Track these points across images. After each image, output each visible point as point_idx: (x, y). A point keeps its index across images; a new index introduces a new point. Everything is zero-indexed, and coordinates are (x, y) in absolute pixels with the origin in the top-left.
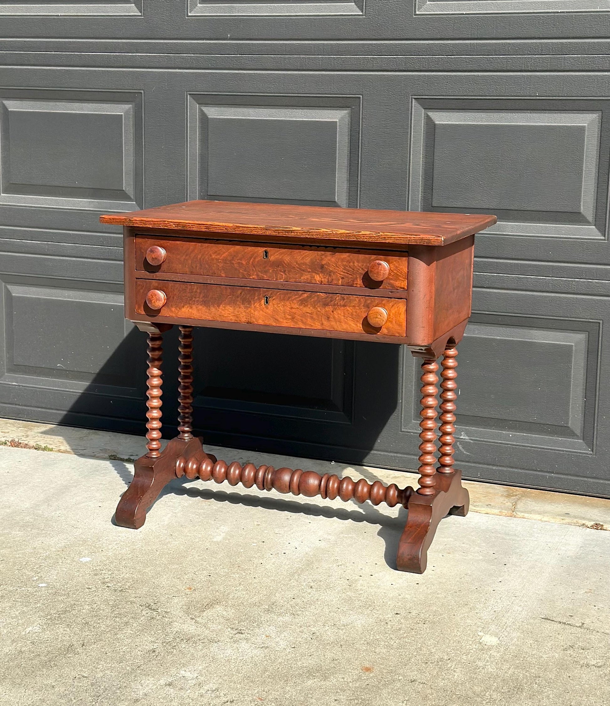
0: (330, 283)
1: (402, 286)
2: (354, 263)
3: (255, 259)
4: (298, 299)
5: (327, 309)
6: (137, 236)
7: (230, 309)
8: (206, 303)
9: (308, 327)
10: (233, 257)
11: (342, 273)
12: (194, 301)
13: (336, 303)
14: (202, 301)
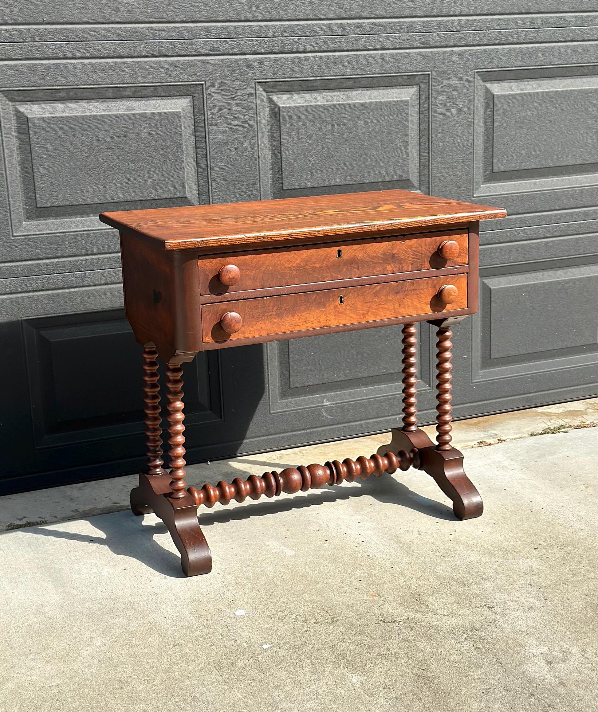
0: (400, 272)
1: (464, 262)
2: (422, 247)
3: (328, 260)
4: (372, 292)
5: (399, 297)
6: (200, 257)
8: (280, 315)
10: (306, 263)
11: (411, 259)
12: (267, 316)
13: (406, 289)
14: (276, 314)
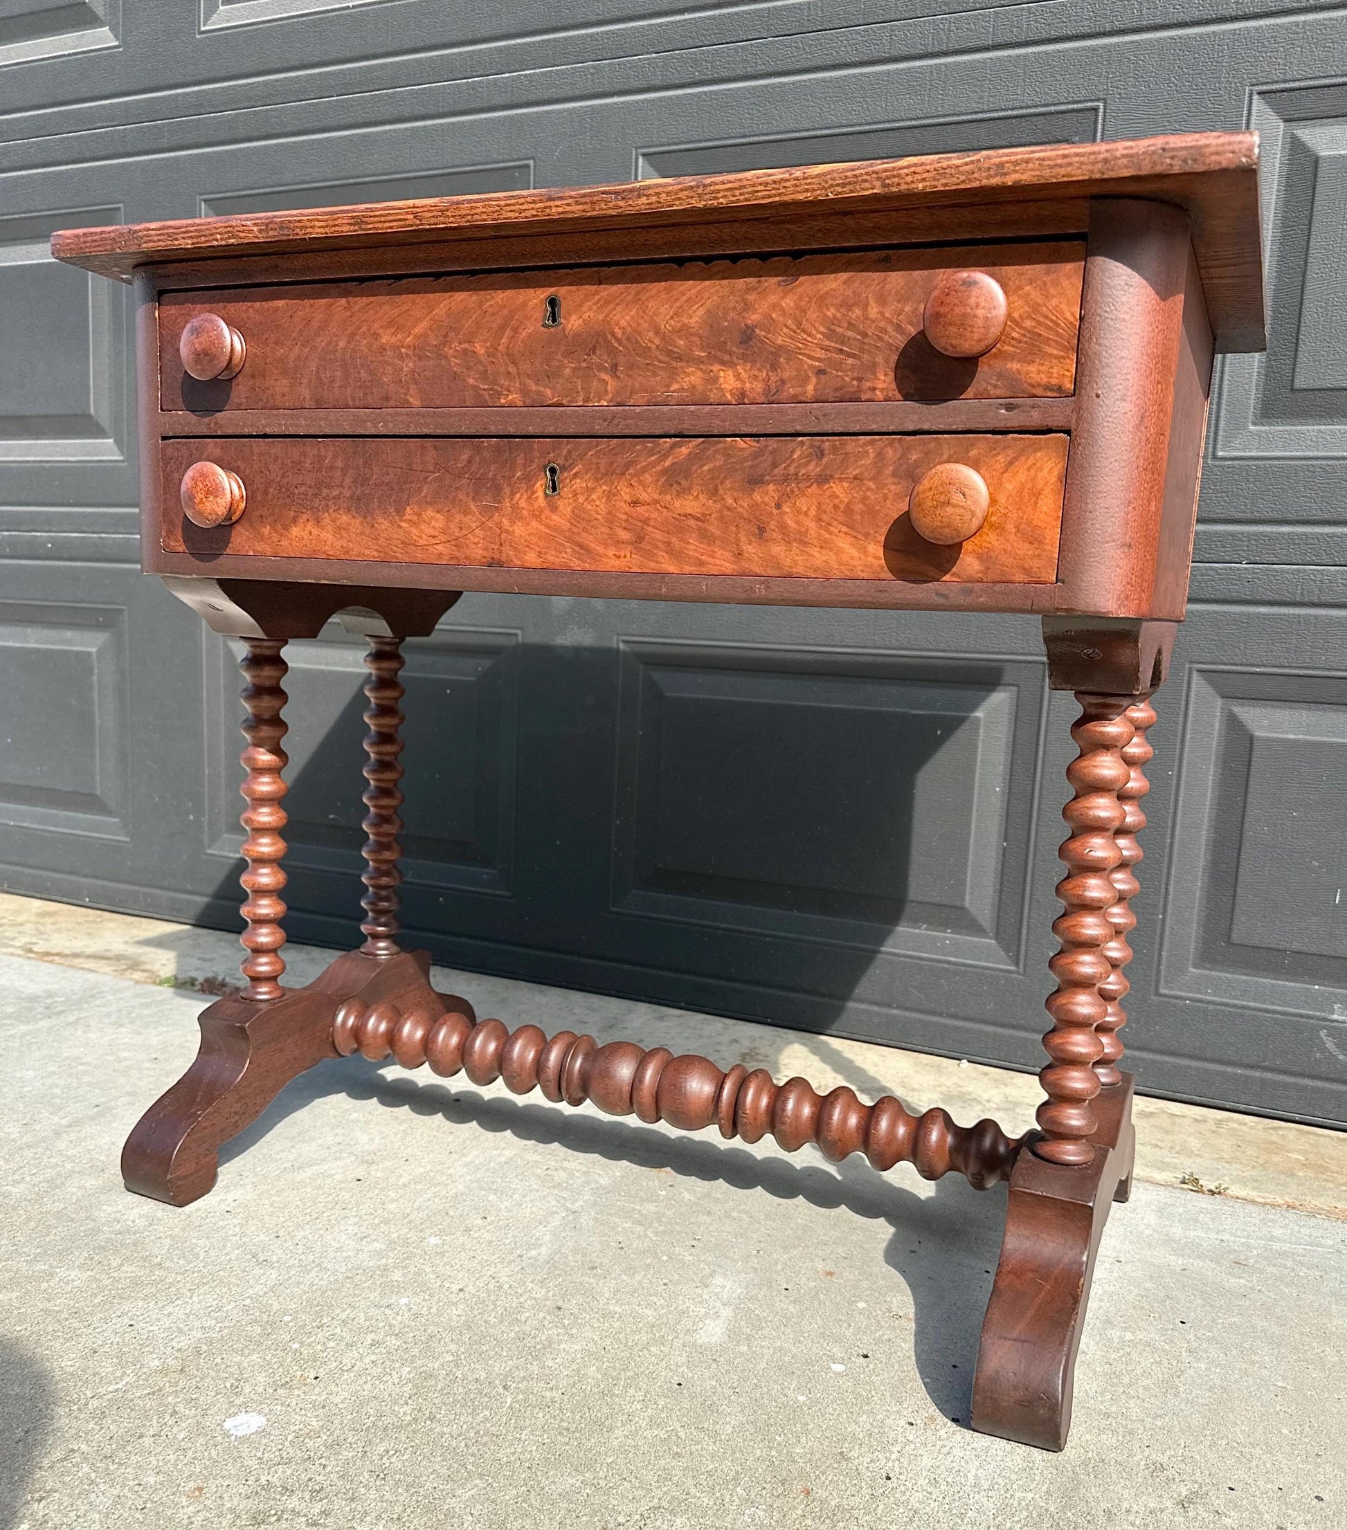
0: (771, 399)
1: (1054, 381)
2: (865, 307)
3: (516, 330)
4: (659, 468)
5: (757, 497)
6: (166, 297)
7: (433, 521)
8: (360, 504)
9: (687, 569)
10: (446, 336)
11: (820, 354)
12: (327, 499)
13: (792, 470)
14: (351, 497)
